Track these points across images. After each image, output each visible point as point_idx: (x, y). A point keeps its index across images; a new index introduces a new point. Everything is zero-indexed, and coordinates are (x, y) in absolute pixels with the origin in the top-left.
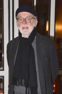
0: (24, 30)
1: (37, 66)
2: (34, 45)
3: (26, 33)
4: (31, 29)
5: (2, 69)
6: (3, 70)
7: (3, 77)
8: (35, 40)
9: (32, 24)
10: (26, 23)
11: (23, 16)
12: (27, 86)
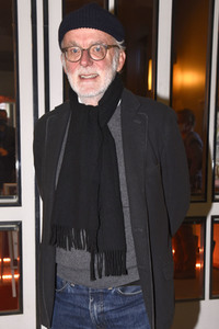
0: (85, 83)
1: (123, 189)
2: (115, 126)
3: (91, 93)
4: (105, 80)
5: (15, 200)
6: (19, 204)
7: (19, 224)
8: (118, 112)
9: (107, 65)
10: (90, 62)
11: (80, 42)
12: (94, 249)
